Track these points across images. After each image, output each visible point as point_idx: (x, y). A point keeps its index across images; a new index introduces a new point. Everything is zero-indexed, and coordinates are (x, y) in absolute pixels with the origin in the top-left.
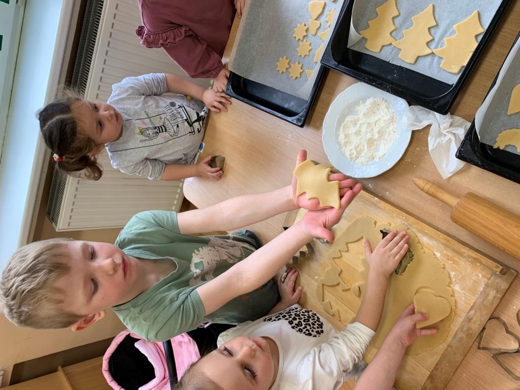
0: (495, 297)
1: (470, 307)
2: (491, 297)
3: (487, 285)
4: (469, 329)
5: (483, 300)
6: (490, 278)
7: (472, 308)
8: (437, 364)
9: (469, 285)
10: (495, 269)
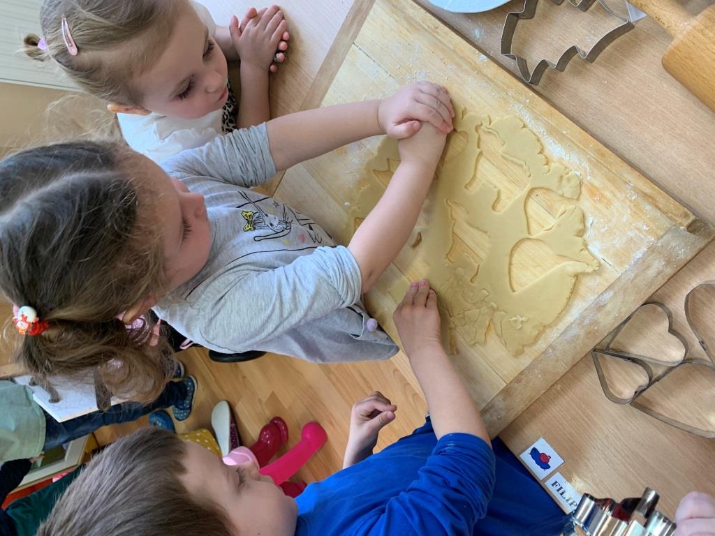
0: (659, 273)
1: (607, 285)
3: (652, 249)
5: (636, 277)
6: (662, 237)
7: (610, 287)
8: (522, 373)
9: (618, 245)
10: (679, 220)
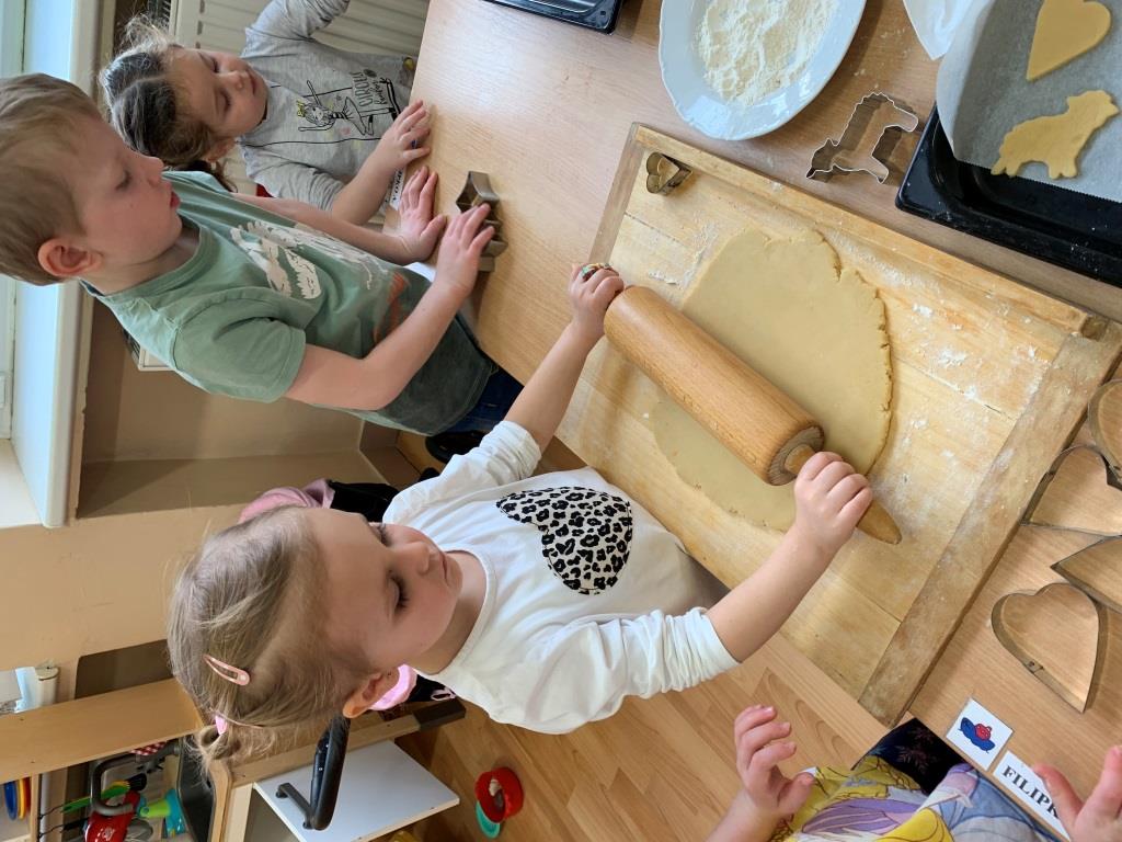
0: (1067, 406)
1: (1001, 441)
2: (1057, 408)
3: (1049, 377)
4: (999, 500)
5: (1037, 419)
6: (1058, 355)
7: (1007, 444)
8: (917, 601)
9: (1002, 382)
10: (1068, 324)
